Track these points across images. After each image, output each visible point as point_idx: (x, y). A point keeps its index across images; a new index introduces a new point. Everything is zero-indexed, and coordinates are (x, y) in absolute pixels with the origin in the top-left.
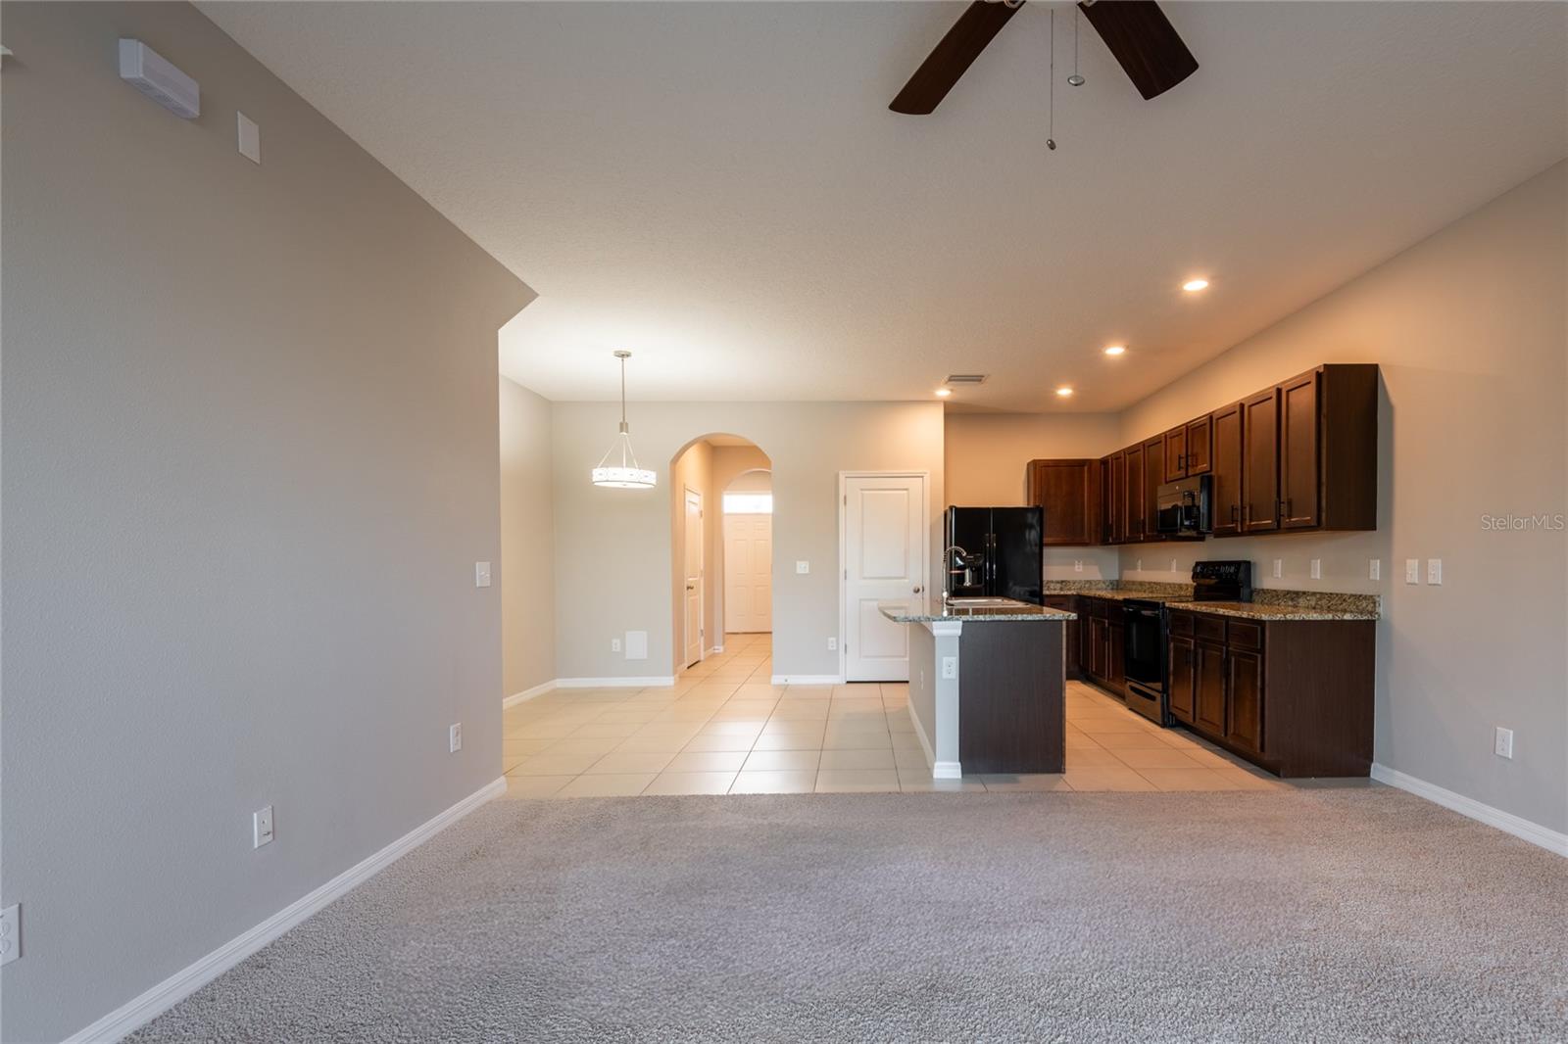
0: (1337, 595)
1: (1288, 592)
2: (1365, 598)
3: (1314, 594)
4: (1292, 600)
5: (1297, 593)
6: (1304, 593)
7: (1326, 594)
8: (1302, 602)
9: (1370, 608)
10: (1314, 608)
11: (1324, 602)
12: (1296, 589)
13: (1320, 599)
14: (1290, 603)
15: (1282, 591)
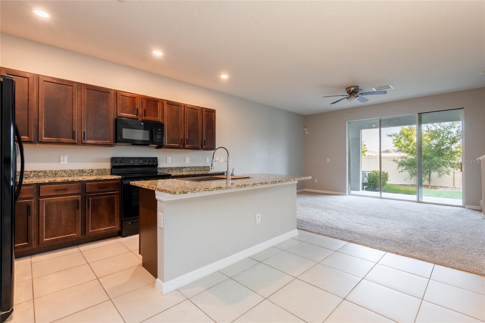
0: (198, 167)
1: (178, 167)
2: (207, 167)
3: (189, 167)
4: (180, 170)
5: (182, 168)
6: (185, 167)
7: (194, 167)
8: (184, 170)
9: (208, 169)
10: (189, 171)
11: (193, 169)
12: (182, 166)
13: (191, 169)
14: (178, 171)
15: (174, 167)
